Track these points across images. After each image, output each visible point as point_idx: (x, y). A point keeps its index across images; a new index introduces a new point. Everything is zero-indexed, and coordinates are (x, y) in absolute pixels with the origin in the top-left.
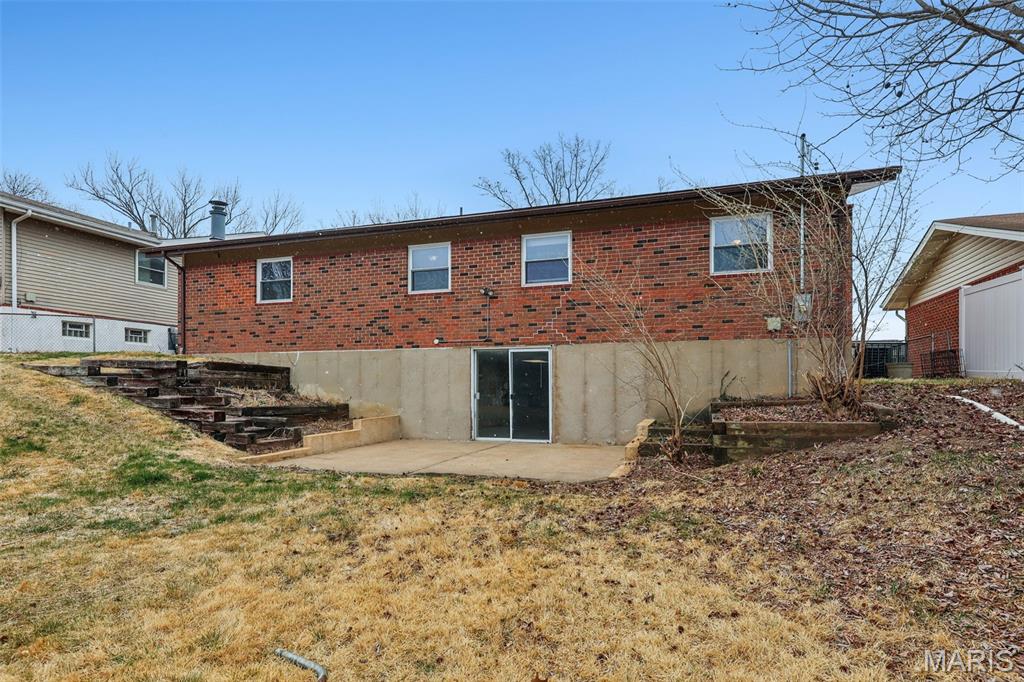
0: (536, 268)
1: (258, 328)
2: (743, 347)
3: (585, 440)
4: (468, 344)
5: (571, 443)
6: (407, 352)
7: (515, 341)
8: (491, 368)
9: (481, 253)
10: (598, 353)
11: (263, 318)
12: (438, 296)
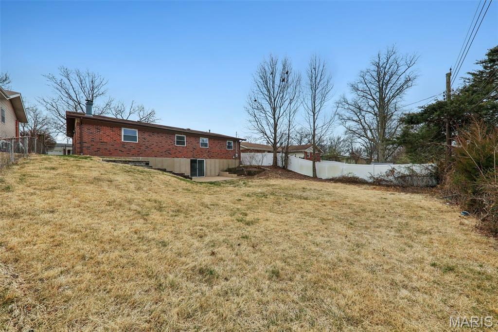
0: (203, 144)
1: (123, 149)
2: (230, 160)
3: (211, 176)
4: (189, 158)
5: (208, 176)
6: (176, 159)
7: (199, 158)
8: (193, 162)
9: (192, 139)
10: (213, 160)
11: (125, 146)
12: (183, 147)
